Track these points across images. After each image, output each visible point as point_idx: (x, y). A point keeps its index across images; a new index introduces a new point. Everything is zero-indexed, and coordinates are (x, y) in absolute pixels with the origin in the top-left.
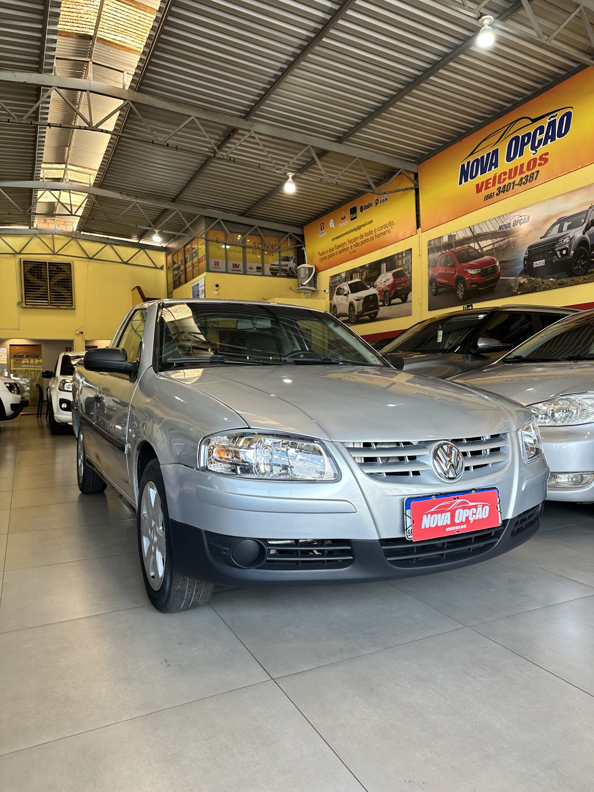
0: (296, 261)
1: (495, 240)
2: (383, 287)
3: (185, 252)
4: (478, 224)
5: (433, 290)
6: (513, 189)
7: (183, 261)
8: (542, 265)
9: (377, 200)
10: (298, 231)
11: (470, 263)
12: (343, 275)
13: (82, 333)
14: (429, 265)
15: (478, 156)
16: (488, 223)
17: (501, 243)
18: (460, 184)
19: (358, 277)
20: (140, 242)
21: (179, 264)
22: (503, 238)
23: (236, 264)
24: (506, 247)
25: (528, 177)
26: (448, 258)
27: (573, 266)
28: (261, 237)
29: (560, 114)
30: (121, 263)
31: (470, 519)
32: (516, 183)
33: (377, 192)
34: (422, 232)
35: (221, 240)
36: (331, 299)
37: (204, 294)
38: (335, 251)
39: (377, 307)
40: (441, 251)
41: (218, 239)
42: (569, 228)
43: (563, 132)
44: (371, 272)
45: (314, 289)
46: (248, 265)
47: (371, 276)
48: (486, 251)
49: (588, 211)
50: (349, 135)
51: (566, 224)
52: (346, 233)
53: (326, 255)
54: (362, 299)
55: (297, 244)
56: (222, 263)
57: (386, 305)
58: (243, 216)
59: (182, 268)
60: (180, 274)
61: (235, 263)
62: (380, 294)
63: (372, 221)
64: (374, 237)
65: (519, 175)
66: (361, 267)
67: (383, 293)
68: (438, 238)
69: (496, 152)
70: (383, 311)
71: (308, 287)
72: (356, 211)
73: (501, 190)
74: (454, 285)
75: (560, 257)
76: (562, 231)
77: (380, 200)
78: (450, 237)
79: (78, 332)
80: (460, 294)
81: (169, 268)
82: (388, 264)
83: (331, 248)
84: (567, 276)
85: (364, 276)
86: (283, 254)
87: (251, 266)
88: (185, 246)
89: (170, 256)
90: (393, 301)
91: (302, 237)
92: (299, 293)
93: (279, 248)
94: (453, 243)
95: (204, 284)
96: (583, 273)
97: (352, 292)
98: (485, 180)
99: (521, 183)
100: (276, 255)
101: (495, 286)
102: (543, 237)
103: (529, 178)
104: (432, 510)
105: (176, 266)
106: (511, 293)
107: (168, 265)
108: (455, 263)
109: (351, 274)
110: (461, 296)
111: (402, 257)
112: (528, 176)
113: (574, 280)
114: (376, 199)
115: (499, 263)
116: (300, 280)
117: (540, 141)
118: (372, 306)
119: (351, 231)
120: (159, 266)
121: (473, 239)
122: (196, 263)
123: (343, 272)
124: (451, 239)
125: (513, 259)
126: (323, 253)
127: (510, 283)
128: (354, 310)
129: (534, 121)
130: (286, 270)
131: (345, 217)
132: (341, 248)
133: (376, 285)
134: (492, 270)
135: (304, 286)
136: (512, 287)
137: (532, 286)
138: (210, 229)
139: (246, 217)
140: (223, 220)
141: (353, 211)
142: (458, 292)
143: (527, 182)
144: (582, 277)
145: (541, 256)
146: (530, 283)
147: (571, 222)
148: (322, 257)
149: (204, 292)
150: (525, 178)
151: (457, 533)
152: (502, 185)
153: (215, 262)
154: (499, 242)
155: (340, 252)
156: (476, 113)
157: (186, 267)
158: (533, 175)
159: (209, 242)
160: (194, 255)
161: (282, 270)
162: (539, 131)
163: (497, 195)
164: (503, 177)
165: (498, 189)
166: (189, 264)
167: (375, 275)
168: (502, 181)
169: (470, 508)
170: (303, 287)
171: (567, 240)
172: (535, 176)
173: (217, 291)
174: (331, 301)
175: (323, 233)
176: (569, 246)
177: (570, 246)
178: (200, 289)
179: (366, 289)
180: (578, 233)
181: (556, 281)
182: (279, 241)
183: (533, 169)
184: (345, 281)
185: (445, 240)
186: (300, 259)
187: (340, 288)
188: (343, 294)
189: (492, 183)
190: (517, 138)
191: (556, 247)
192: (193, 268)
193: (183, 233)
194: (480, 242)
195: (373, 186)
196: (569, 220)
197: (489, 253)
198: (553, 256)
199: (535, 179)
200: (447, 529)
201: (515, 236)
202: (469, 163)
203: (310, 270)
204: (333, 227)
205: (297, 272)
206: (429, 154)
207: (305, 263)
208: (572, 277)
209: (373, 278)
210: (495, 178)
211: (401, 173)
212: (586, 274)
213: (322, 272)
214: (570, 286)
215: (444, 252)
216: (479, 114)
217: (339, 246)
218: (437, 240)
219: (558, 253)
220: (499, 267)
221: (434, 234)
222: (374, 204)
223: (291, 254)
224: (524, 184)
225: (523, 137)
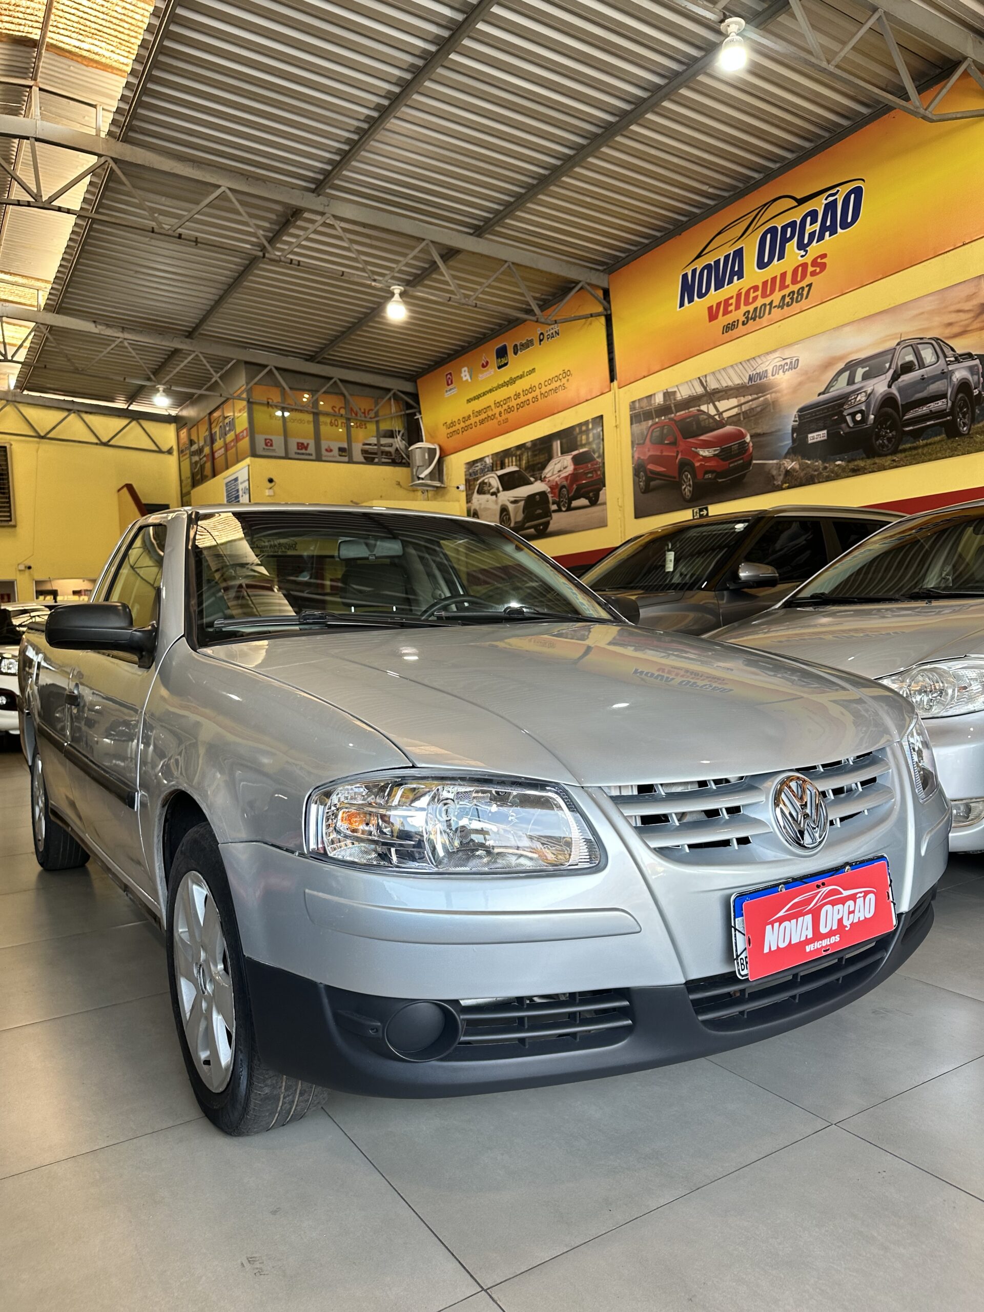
0: (406, 437)
1: (743, 400)
2: (557, 479)
3: (210, 424)
4: (713, 373)
5: (641, 484)
6: (770, 313)
7: (208, 439)
8: (822, 439)
9: (542, 334)
10: (408, 387)
11: (702, 438)
12: (488, 461)
13: (30, 568)
14: (633, 442)
15: (709, 260)
16: (731, 371)
17: (754, 404)
18: (680, 307)
19: (514, 463)
20: (130, 408)
21: (201, 445)
22: (755, 396)
23: (303, 444)
24: (762, 410)
25: (793, 295)
26: (665, 431)
27: (874, 440)
28: (344, 396)
29: (843, 191)
30: (97, 444)
31: (846, 923)
32: (774, 305)
33: (543, 320)
34: (620, 388)
35: (275, 401)
36: (469, 500)
37: (247, 496)
38: (472, 420)
39: (548, 513)
40: (652, 419)
41: (270, 401)
42: (866, 377)
43: (849, 220)
44: (535, 455)
45: (439, 485)
46: (324, 445)
47: (535, 462)
48: (729, 418)
49: (895, 349)
50: (495, 224)
51: (860, 372)
52: (491, 391)
53: (458, 427)
54: (521, 500)
55: (407, 409)
56: (278, 441)
57: (564, 509)
58: (312, 362)
59: (207, 450)
60: (202, 462)
61: (301, 441)
62: (552, 492)
63: (534, 369)
64: (539, 397)
65: (780, 290)
66: (519, 447)
67: (557, 491)
68: (647, 397)
69: (739, 253)
70: (558, 520)
71: (429, 482)
72: (506, 353)
73: (750, 316)
74: (676, 475)
75: (851, 425)
76: (853, 383)
77: (546, 335)
78: (667, 395)
79: (22, 567)
80: (687, 490)
81: (182, 451)
82: (564, 441)
83: (466, 415)
84: (864, 456)
85: (524, 462)
86: (384, 426)
87: (329, 447)
88: (210, 414)
89: (185, 430)
90: (575, 503)
91: (415, 397)
92: (414, 491)
93: (377, 415)
94: (672, 405)
95: (247, 478)
96: (890, 451)
97: (505, 489)
98: (722, 299)
99: (784, 304)
100: (372, 427)
101: (745, 475)
102: (823, 393)
103: (795, 296)
104: (781, 914)
105: (195, 447)
106: (770, 486)
107: (181, 446)
108: (676, 439)
109: (501, 458)
110: (688, 493)
111: (588, 431)
112: (793, 292)
113: (876, 463)
114: (539, 332)
115: (751, 436)
116: (415, 470)
117: (812, 235)
118: (539, 511)
119: (500, 387)
120: (165, 448)
121: (705, 398)
122: (231, 442)
123: (488, 456)
124: (667, 398)
125: (773, 430)
126: (453, 424)
127: (770, 470)
128: (509, 519)
129: (801, 202)
130: (390, 452)
131: (487, 363)
132: (484, 416)
133: (545, 477)
134: (739, 449)
135: (422, 479)
136: (773, 476)
137: (806, 474)
138: (256, 384)
139: (318, 362)
140: (277, 368)
141: (502, 353)
142: (683, 487)
143: (792, 303)
144: (889, 457)
145: (821, 424)
146: (803, 470)
147: (867, 368)
148: (452, 430)
149: (247, 492)
150: (789, 295)
151: (824, 954)
152: (751, 308)
153: (266, 440)
154: (748, 402)
155: (482, 422)
156: (705, 188)
157: (215, 449)
158: (803, 290)
159: (255, 407)
160: (227, 429)
161: (383, 452)
162: (809, 219)
163: (744, 324)
164: (752, 295)
165: (744, 315)
166: (219, 443)
167: (541, 460)
168: (751, 300)
169: (843, 901)
170: (421, 481)
171: (862, 397)
172: (805, 293)
173: (271, 490)
174: (470, 504)
175: (451, 390)
176: (866, 408)
177: (868, 406)
178: (241, 487)
179: (530, 483)
180: (880, 386)
181: (847, 465)
182: (377, 404)
183: (801, 281)
184: (493, 470)
185: (657, 401)
186: (414, 434)
187: (483, 483)
188: (489, 492)
189: (734, 304)
190: (773, 230)
191: (845, 409)
192: (226, 450)
193: (207, 390)
194: (717, 403)
195: (536, 310)
196: (864, 364)
197: (733, 420)
198: (841, 423)
199: (807, 298)
200: (808, 949)
201: (775, 392)
202: (694, 271)
203: (432, 452)
204: (467, 380)
205: (408, 457)
206: (627, 256)
207: (422, 441)
208: (874, 457)
209: (539, 465)
210: (739, 295)
211: (582, 288)
212: (895, 452)
213: (452, 456)
214: (870, 472)
215: (657, 420)
216: (711, 190)
217: (479, 412)
218: (645, 400)
219: (849, 418)
220: (751, 444)
221: (639, 390)
222: (536, 342)
223: (397, 426)
224: (788, 305)
225: (784, 228)
